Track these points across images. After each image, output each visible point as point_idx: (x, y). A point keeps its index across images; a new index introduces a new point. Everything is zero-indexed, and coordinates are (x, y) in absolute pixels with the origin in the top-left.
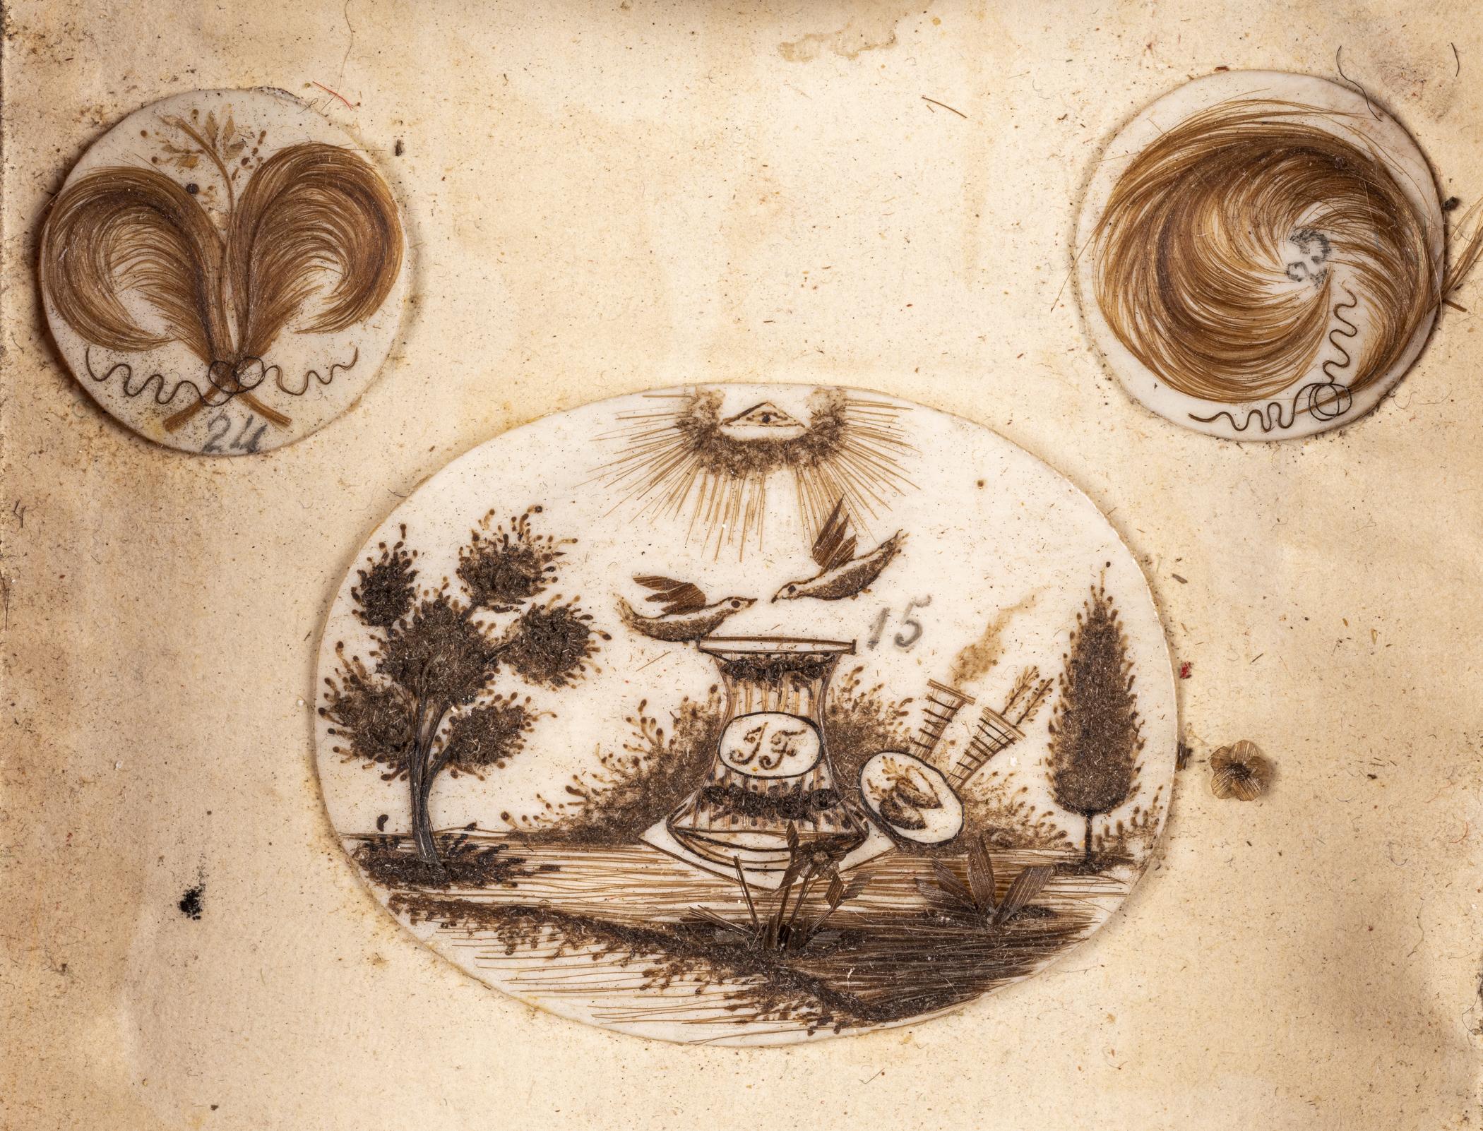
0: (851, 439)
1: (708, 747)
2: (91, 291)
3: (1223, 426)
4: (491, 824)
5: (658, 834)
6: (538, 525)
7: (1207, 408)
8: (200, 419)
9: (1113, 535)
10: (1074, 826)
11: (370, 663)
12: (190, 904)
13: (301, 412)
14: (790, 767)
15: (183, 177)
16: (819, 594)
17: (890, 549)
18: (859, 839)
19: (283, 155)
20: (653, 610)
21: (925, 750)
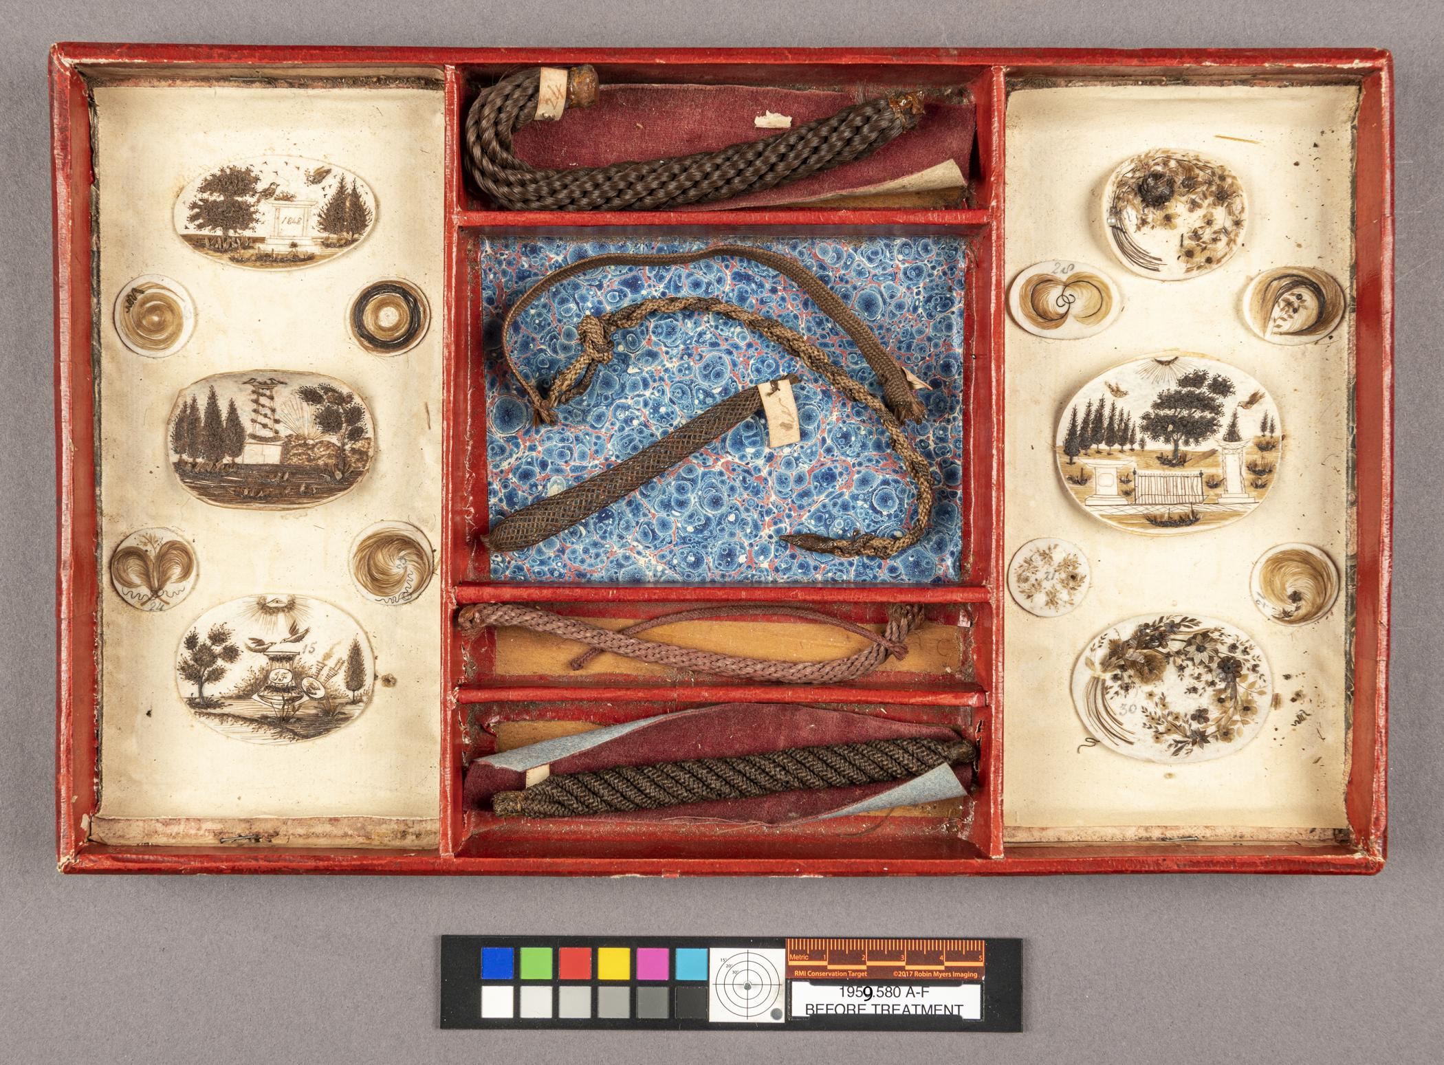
0: (297, 606)
1: (266, 677)
2: (123, 575)
3: (383, 602)
4: (217, 695)
5: (255, 697)
6: (226, 627)
7: (379, 598)
8: (149, 603)
9: (358, 627)
10: (350, 694)
11: (189, 658)
12: (149, 714)
13: (172, 601)
14: (285, 681)
15: (144, 548)
16: (291, 641)
17: (307, 631)
18: (302, 697)
19: (167, 543)
20: (253, 646)
21: (317, 677)
